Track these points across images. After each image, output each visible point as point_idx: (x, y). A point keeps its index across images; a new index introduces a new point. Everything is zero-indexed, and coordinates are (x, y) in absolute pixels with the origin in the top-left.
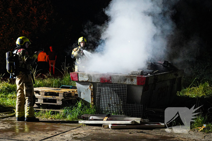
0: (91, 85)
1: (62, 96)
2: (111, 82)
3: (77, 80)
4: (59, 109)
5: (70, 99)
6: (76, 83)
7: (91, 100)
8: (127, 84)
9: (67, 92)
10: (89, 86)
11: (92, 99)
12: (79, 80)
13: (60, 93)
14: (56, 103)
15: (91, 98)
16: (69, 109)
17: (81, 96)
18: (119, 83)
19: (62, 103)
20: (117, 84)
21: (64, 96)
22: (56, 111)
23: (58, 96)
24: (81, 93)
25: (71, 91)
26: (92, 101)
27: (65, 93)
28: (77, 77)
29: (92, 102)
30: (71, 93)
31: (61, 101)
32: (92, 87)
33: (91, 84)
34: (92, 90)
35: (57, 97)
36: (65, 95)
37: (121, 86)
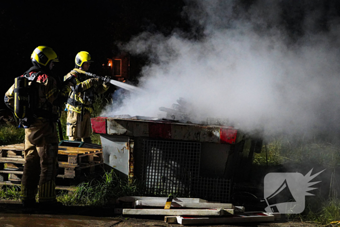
0: (130, 142)
1: (75, 161)
2: (171, 137)
3: (103, 132)
4: (68, 185)
5: (87, 167)
6: (101, 137)
7: (130, 169)
8: (201, 141)
9: (83, 154)
10: (126, 143)
11: (132, 167)
12: (108, 133)
13: (71, 156)
14: (63, 174)
15: (130, 165)
16: (89, 187)
17: (108, 161)
18: (185, 139)
19: (74, 175)
20: (181, 140)
21: (78, 162)
22: (61, 188)
23: (67, 161)
24: (109, 155)
25: (89, 152)
26: (132, 171)
27: (80, 156)
28: (104, 127)
29: (130, 172)
30: (88, 156)
31: (74, 172)
32: (132, 146)
33: (132, 140)
34: (132, 151)
35: (63, 163)
36: (80, 159)
37: (189, 144)
